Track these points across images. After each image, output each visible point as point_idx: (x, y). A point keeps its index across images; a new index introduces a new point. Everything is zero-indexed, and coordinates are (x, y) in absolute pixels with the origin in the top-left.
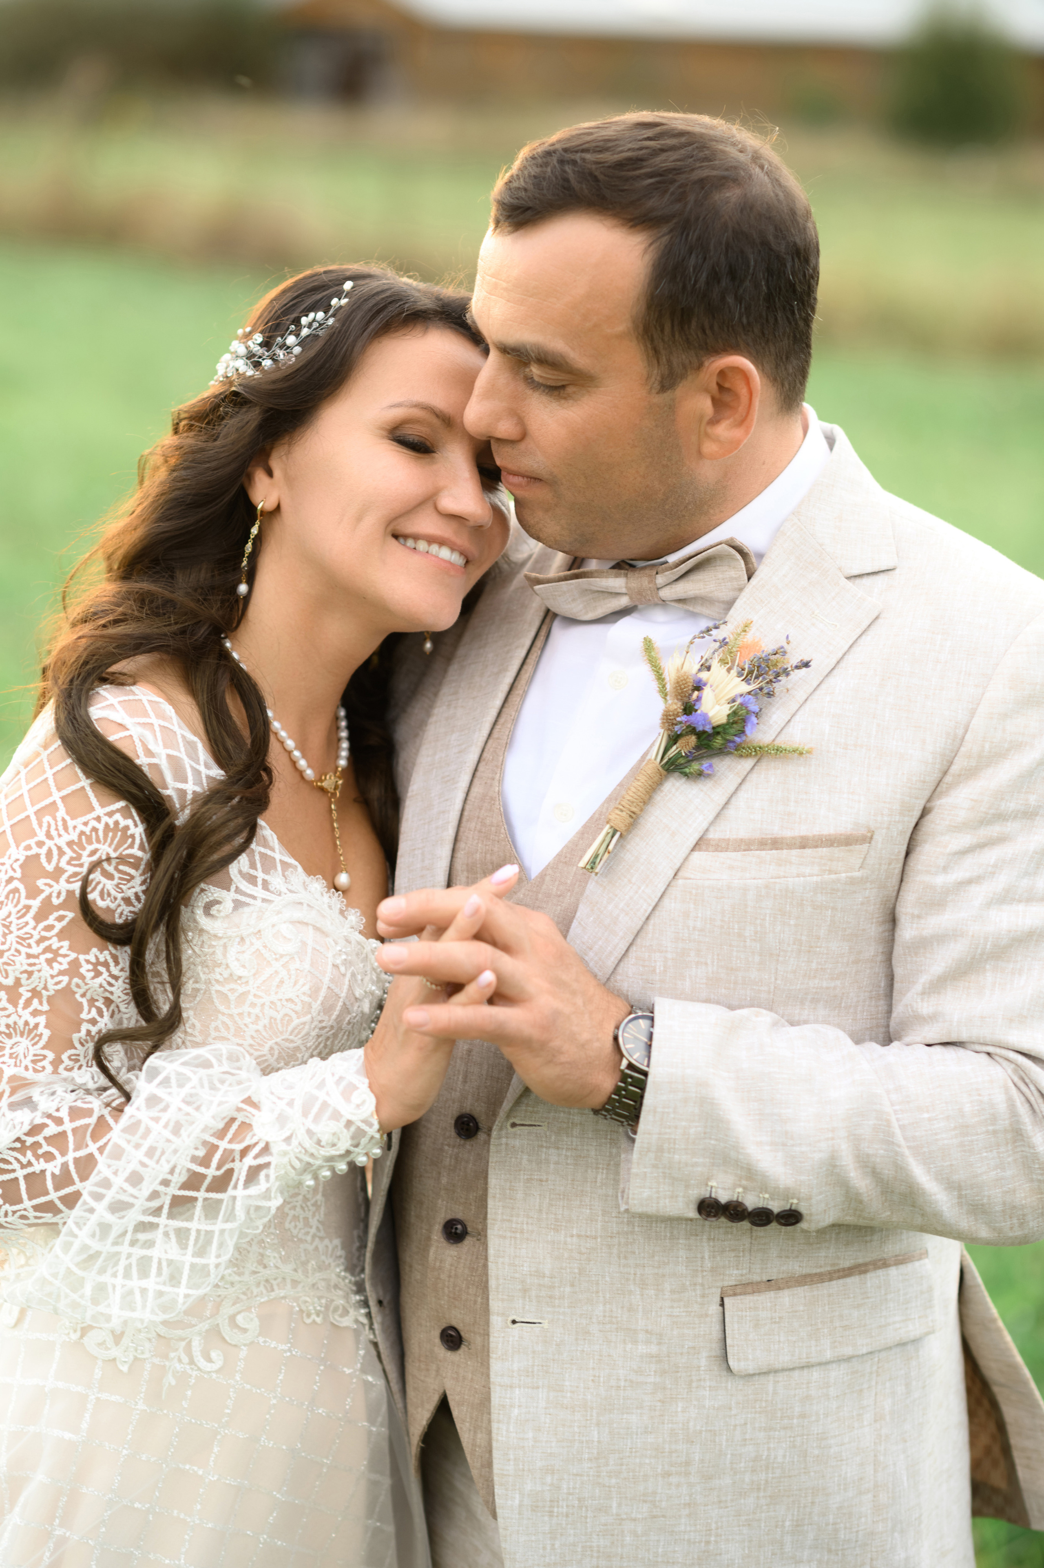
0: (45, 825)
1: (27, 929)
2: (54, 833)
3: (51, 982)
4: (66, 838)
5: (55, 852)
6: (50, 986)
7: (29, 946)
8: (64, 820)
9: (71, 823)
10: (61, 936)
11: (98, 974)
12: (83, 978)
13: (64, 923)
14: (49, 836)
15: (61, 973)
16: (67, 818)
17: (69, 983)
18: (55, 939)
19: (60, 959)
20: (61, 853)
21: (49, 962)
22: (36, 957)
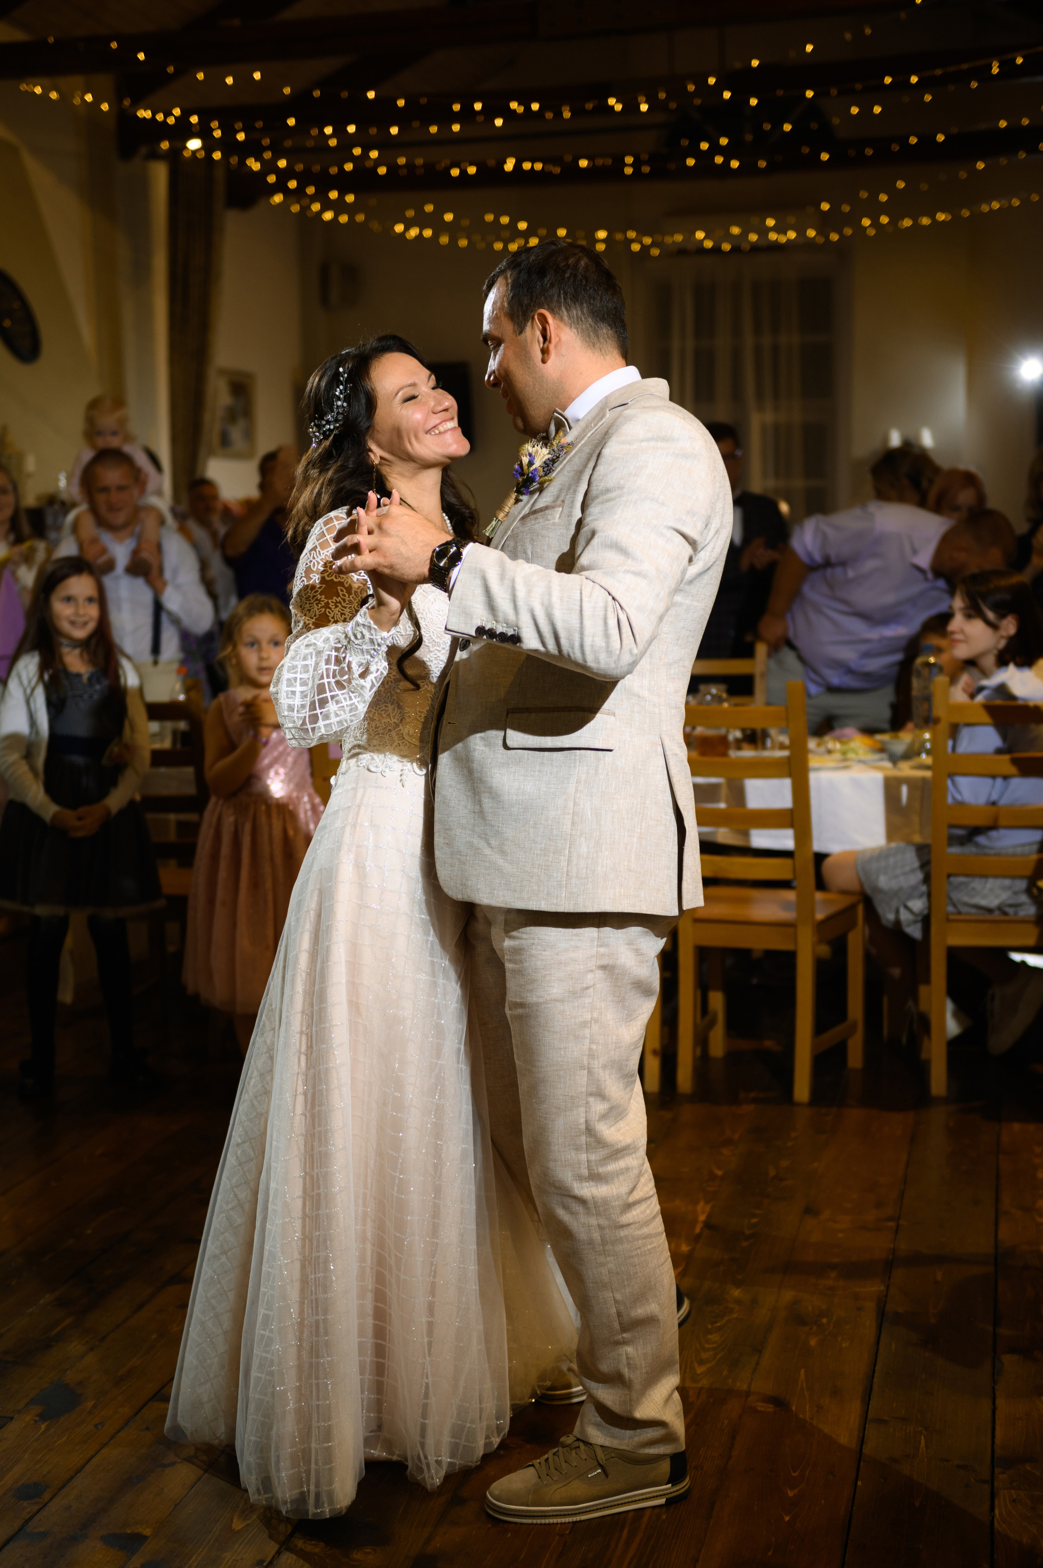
0: (312, 555)
1: (309, 594)
2: (315, 557)
3: (317, 611)
4: (320, 558)
5: (316, 563)
6: (317, 613)
7: (310, 600)
8: (319, 551)
9: (321, 552)
10: (321, 594)
11: (337, 606)
12: (330, 609)
13: (322, 589)
14: (314, 558)
15: (321, 607)
16: (320, 550)
17: (325, 611)
18: (319, 595)
19: (321, 602)
20: (318, 563)
21: (317, 604)
22: (313, 603)
